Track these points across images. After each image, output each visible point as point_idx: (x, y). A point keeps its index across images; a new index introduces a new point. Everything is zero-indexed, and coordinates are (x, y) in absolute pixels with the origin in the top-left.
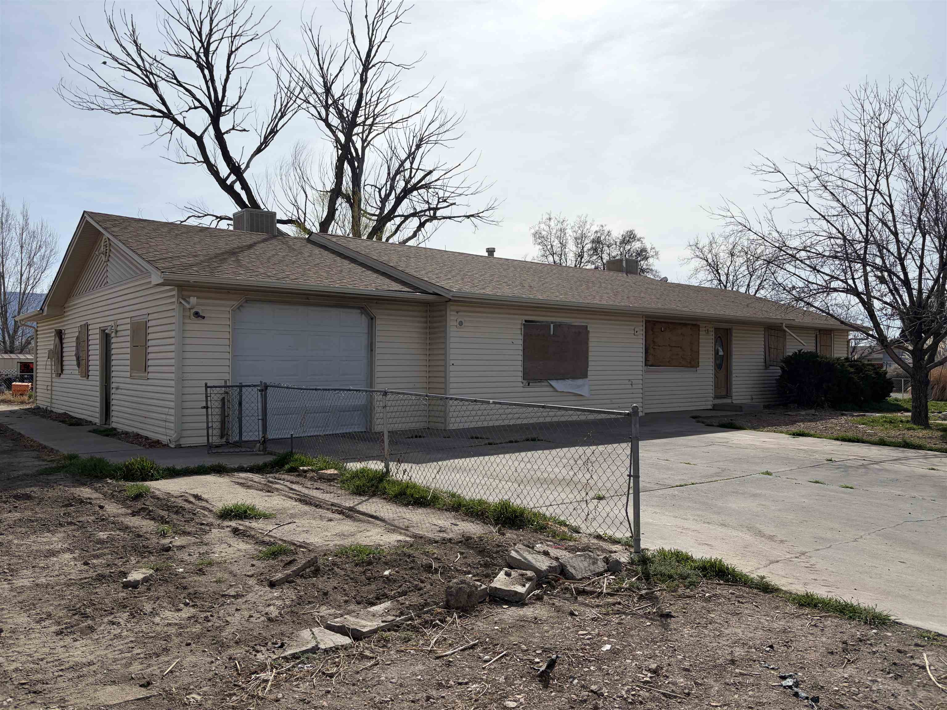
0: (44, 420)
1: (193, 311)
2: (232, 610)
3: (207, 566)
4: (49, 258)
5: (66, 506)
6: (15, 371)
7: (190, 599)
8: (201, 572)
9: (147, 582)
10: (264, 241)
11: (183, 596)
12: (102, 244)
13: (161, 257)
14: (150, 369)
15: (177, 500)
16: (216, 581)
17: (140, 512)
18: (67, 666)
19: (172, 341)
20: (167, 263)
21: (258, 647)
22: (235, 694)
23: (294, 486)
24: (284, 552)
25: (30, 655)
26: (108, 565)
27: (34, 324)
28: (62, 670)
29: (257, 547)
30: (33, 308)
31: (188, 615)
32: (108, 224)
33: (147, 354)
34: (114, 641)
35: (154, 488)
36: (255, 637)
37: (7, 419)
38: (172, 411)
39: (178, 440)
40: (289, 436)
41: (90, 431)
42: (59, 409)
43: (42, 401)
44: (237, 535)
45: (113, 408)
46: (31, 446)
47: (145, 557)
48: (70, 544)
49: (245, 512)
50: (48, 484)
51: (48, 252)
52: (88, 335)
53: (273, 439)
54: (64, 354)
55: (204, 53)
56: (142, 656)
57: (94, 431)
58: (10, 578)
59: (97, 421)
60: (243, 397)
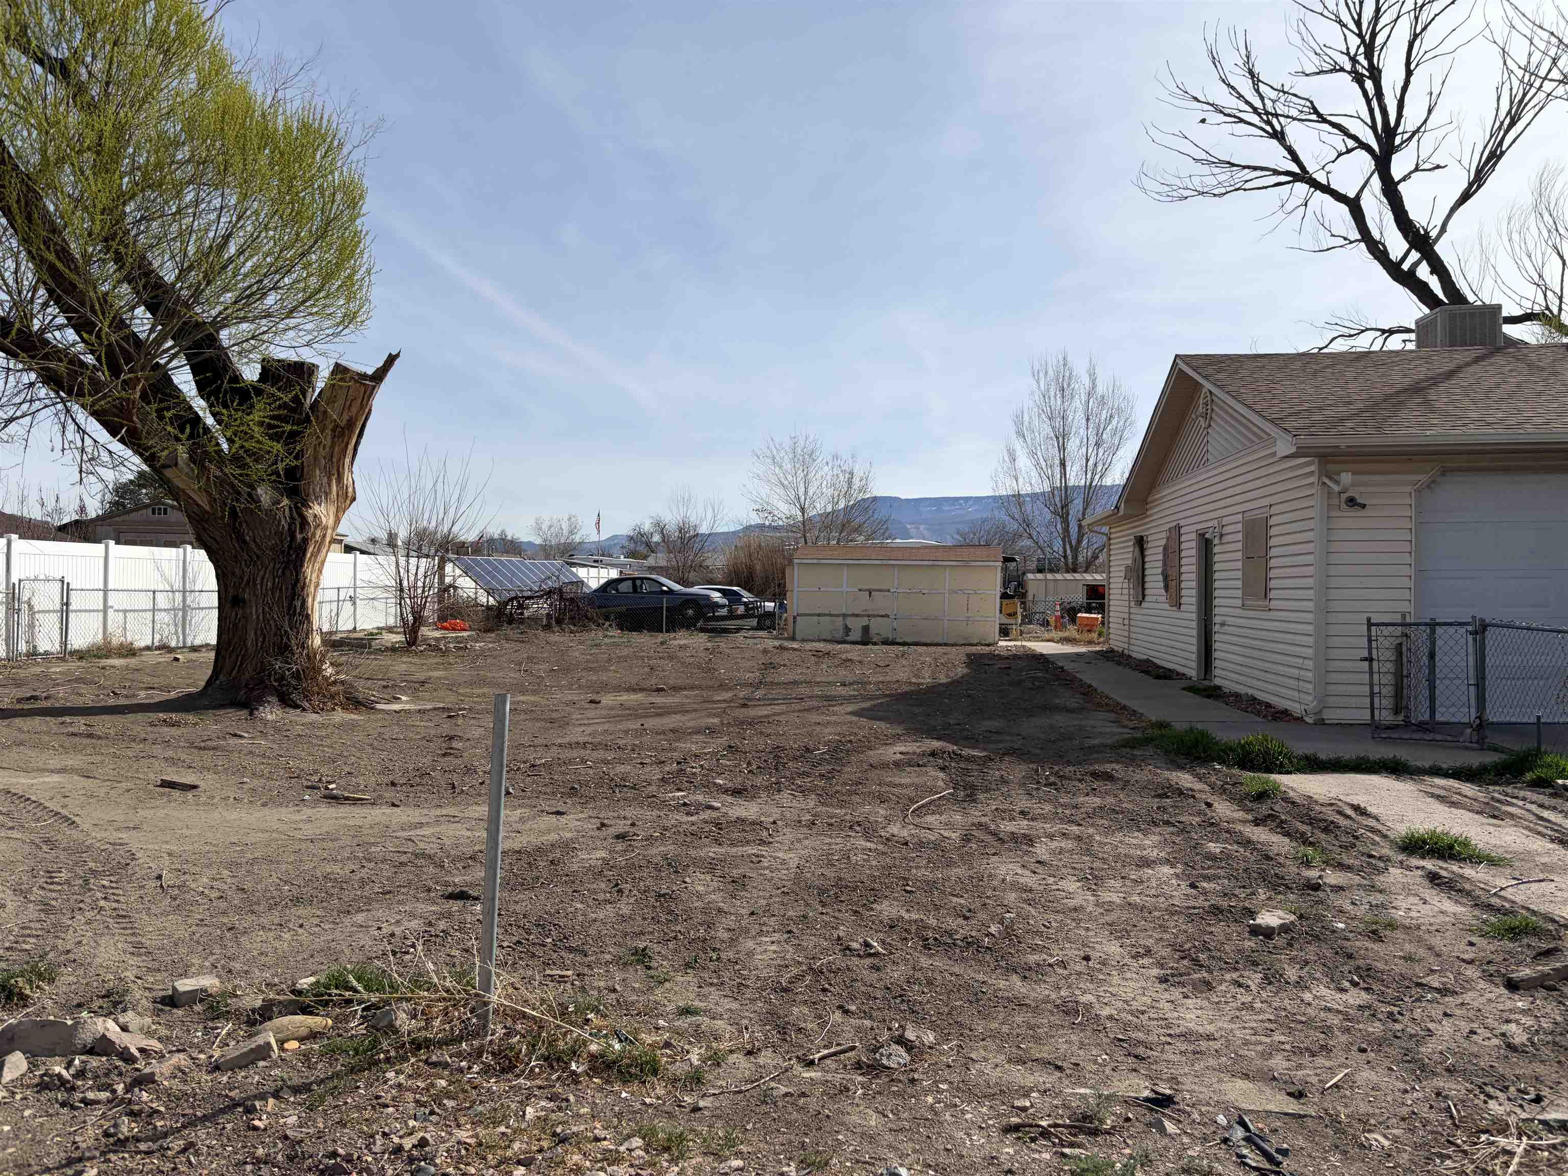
0: (1120, 668)
1: (1344, 496)
2: (1437, 1012)
3: (1385, 929)
4: (1123, 431)
5: (1159, 796)
6: (1079, 597)
7: (1360, 977)
8: (1375, 935)
9: (1286, 933)
10: (1477, 360)
11: (1346, 968)
12: (1201, 401)
13: (1292, 410)
14: (1272, 594)
15: (1324, 809)
16: (1404, 958)
17: (1265, 821)
18: (1178, 1031)
19: (1310, 547)
20: (1302, 421)
21: (1489, 1089)
22: (1449, 1157)
23: (1546, 814)
24: (1535, 932)
25: (1125, 1002)
26: (1225, 895)
27: (1105, 529)
28: (1170, 1035)
29: (1476, 913)
30: (1103, 507)
31: (1358, 1002)
32: (1210, 370)
33: (1267, 569)
34: (1244, 1012)
35: (1286, 786)
36: (1483, 1069)
37: (1072, 665)
38: (1310, 664)
39: (1320, 712)
40: (1533, 720)
41: (1184, 689)
42: (1139, 652)
43: (1117, 642)
44: (1438, 885)
45: (1216, 655)
46: (1107, 705)
47: (1280, 893)
48: (1169, 853)
49: (1451, 847)
50: (1132, 761)
51: (1122, 423)
52: (1180, 543)
53: (1498, 724)
54: (1147, 572)
55: (1365, 53)
56: (1288, 1047)
57: (1189, 689)
58: (1094, 887)
59: (1193, 673)
60: (1439, 643)
